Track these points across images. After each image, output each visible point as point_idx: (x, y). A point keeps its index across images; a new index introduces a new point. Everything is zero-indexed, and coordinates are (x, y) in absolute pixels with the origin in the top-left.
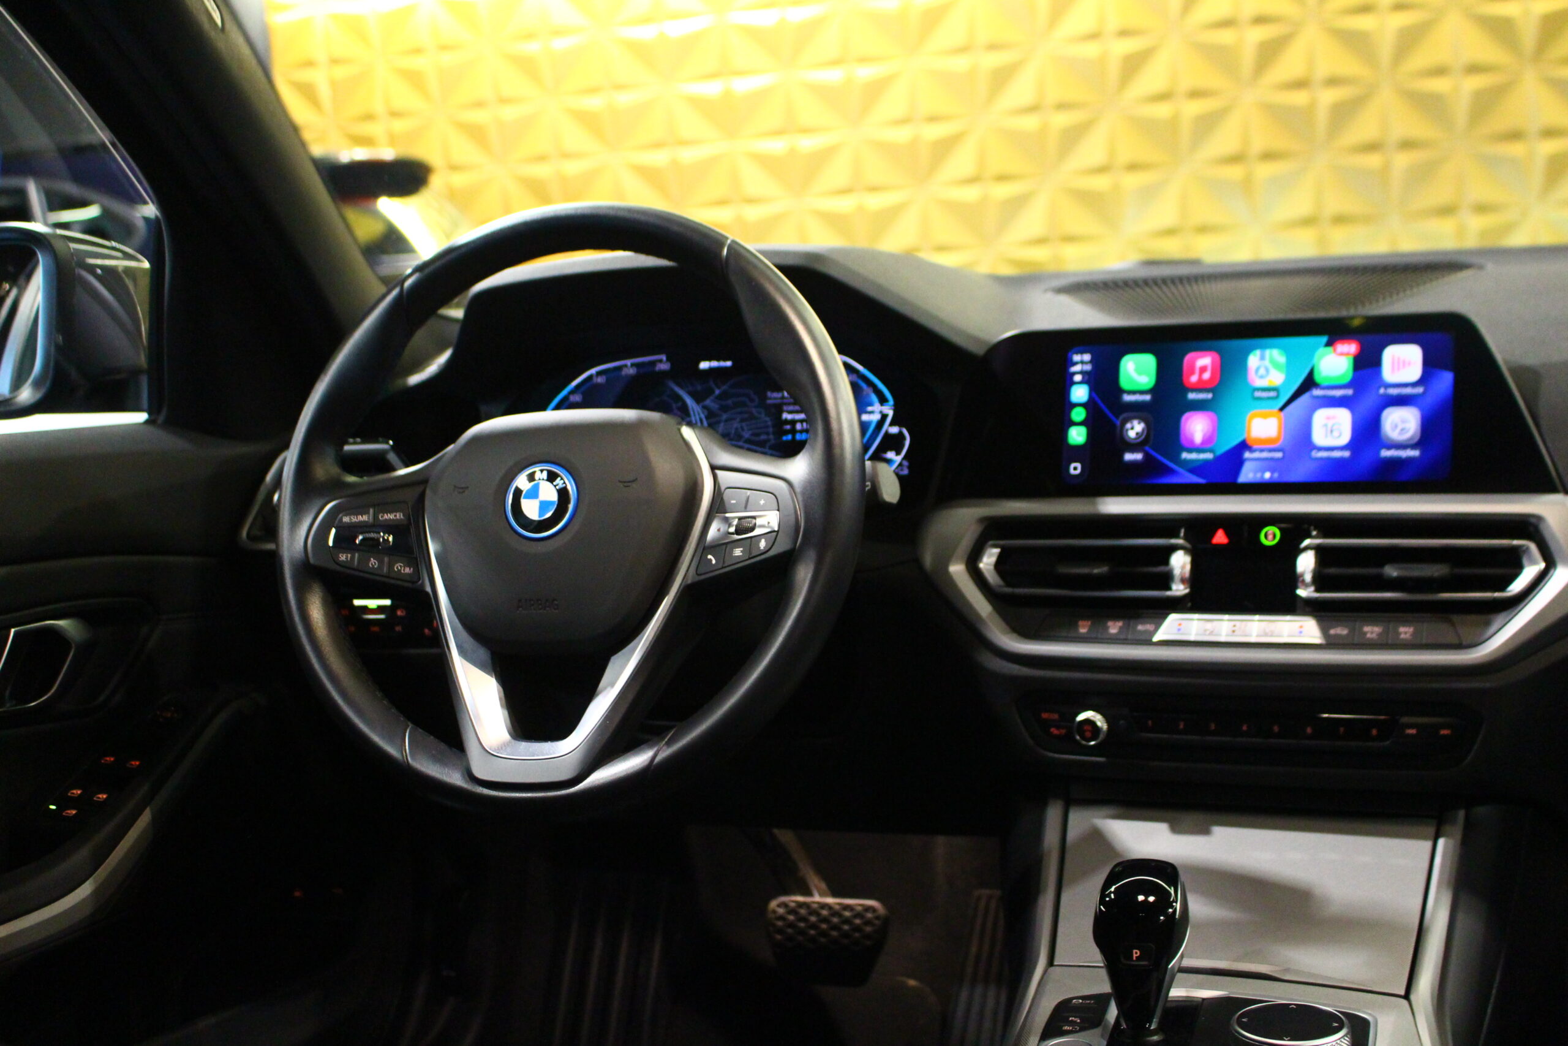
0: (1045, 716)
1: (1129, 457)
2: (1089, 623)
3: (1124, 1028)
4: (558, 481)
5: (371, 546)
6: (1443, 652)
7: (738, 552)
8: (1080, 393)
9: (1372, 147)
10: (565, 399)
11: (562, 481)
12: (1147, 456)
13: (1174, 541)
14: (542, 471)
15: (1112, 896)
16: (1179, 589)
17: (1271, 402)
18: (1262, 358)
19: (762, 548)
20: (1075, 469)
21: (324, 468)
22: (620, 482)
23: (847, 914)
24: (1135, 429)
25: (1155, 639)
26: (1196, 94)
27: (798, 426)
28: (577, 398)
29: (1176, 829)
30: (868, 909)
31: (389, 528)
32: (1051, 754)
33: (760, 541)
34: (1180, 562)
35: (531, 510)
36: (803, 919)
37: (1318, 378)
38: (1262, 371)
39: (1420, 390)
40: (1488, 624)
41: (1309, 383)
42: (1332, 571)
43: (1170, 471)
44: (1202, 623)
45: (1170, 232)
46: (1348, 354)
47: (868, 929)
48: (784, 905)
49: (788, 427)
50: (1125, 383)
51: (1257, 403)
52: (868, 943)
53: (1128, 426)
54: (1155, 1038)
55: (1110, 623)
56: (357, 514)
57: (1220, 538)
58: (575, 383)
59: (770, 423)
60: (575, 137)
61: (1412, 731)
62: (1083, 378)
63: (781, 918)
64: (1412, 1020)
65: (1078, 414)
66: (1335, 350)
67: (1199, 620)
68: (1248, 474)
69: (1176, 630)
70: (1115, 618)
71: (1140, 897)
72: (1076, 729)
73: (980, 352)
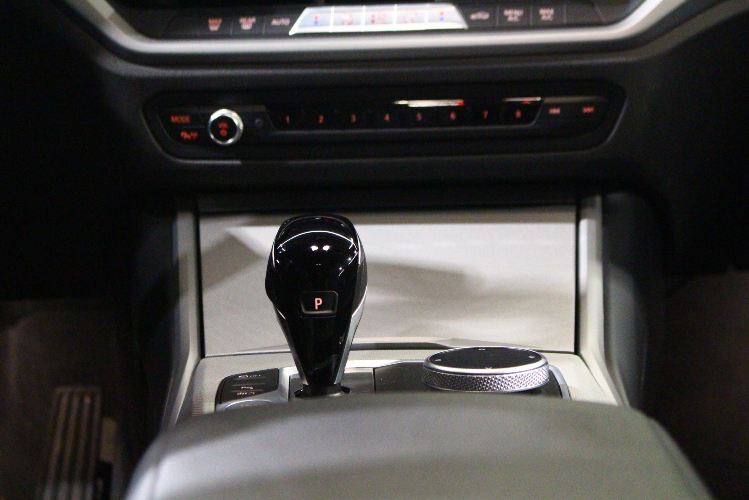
0: (175, 119)
2: (220, 21)
6: (586, 29)
25: (292, 32)
32: (181, 161)
44: (339, 14)
55: (243, 20)
61: (555, 111)
64: (588, 371)
67: (336, 12)
69: (313, 23)
70: (247, 15)
71: (314, 248)
72: (209, 126)
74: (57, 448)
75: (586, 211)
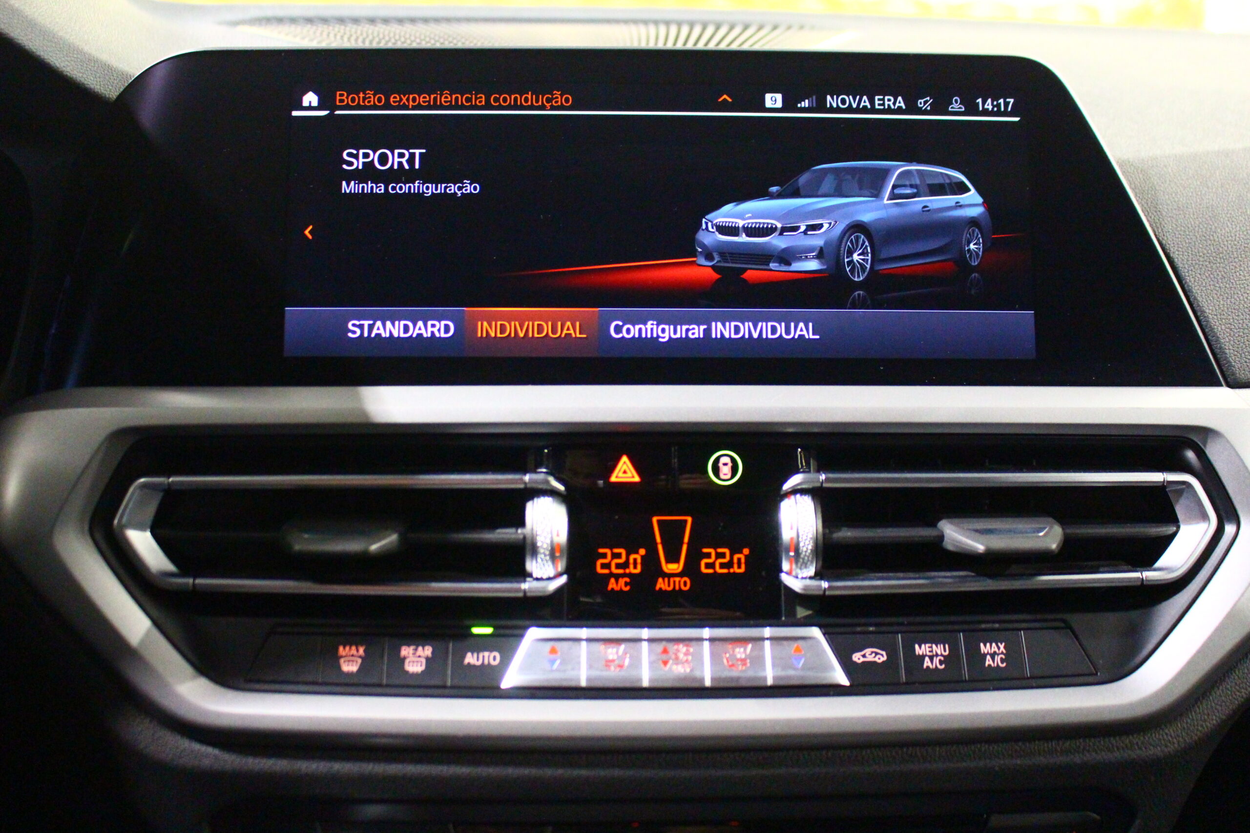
2: (361, 651)
6: (1071, 692)
13: (529, 478)
16: (546, 576)
25: (508, 681)
34: (546, 520)
42: (846, 534)
44: (600, 647)
55: (406, 651)
57: (625, 472)
67: (589, 640)
69: (547, 664)
70: (417, 641)
73: (111, 90)
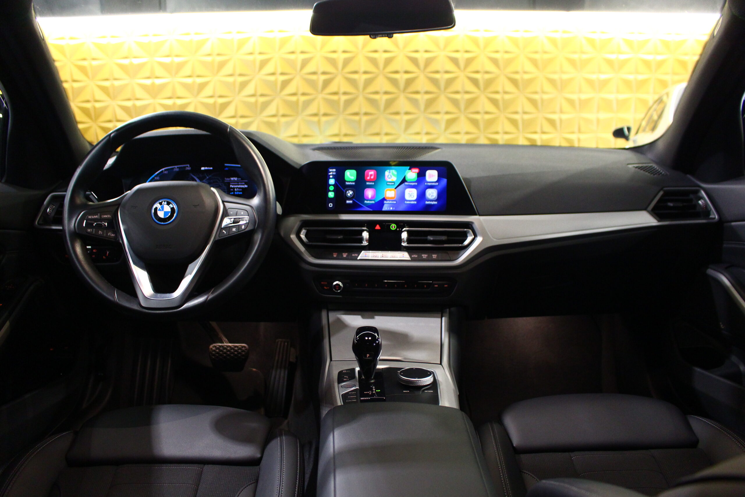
0: (322, 283)
1: (348, 202)
2: (337, 254)
3: (363, 378)
4: (170, 205)
5: (99, 226)
6: (446, 262)
7: (234, 230)
8: (332, 181)
9: (356, 114)
10: (153, 178)
11: (172, 205)
12: (354, 201)
13: (363, 228)
14: (165, 201)
15: (358, 338)
16: (365, 243)
17: (393, 186)
18: (390, 172)
19: (243, 228)
20: (331, 205)
21: (80, 200)
22: (193, 206)
23: (236, 349)
24: (350, 193)
25: (358, 258)
26: (304, 94)
27: (236, 190)
28: (158, 178)
29: (363, 317)
30: (243, 347)
31: (105, 220)
32: (324, 295)
33: (242, 226)
34: (366, 235)
35: (161, 214)
36: (222, 351)
37: (407, 179)
38: (389, 176)
39: (437, 184)
40: (458, 254)
41: (404, 181)
42: (412, 238)
43: (361, 207)
45: (295, 136)
46: (416, 172)
47: (243, 353)
48: (215, 347)
49: (232, 190)
50: (346, 179)
51: (388, 186)
52: (243, 358)
53: (348, 192)
54: (373, 381)
55: (343, 254)
56: (94, 215)
57: (378, 227)
58: (156, 173)
59: (226, 188)
60: (99, 95)
61: (436, 286)
62: (333, 177)
63: (214, 351)
64: (444, 371)
65: (332, 188)
66: (412, 171)
67: (372, 253)
68: (385, 208)
69: (365, 256)
70: (345, 252)
71: (366, 338)
72: (333, 287)
73: (298, 167)
74: (277, 358)
75: (444, 314)
